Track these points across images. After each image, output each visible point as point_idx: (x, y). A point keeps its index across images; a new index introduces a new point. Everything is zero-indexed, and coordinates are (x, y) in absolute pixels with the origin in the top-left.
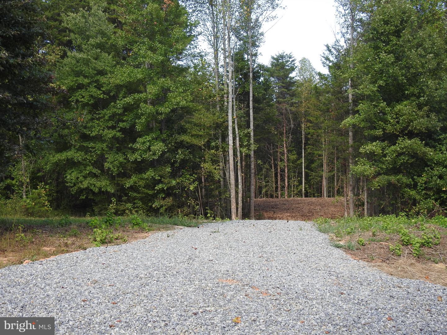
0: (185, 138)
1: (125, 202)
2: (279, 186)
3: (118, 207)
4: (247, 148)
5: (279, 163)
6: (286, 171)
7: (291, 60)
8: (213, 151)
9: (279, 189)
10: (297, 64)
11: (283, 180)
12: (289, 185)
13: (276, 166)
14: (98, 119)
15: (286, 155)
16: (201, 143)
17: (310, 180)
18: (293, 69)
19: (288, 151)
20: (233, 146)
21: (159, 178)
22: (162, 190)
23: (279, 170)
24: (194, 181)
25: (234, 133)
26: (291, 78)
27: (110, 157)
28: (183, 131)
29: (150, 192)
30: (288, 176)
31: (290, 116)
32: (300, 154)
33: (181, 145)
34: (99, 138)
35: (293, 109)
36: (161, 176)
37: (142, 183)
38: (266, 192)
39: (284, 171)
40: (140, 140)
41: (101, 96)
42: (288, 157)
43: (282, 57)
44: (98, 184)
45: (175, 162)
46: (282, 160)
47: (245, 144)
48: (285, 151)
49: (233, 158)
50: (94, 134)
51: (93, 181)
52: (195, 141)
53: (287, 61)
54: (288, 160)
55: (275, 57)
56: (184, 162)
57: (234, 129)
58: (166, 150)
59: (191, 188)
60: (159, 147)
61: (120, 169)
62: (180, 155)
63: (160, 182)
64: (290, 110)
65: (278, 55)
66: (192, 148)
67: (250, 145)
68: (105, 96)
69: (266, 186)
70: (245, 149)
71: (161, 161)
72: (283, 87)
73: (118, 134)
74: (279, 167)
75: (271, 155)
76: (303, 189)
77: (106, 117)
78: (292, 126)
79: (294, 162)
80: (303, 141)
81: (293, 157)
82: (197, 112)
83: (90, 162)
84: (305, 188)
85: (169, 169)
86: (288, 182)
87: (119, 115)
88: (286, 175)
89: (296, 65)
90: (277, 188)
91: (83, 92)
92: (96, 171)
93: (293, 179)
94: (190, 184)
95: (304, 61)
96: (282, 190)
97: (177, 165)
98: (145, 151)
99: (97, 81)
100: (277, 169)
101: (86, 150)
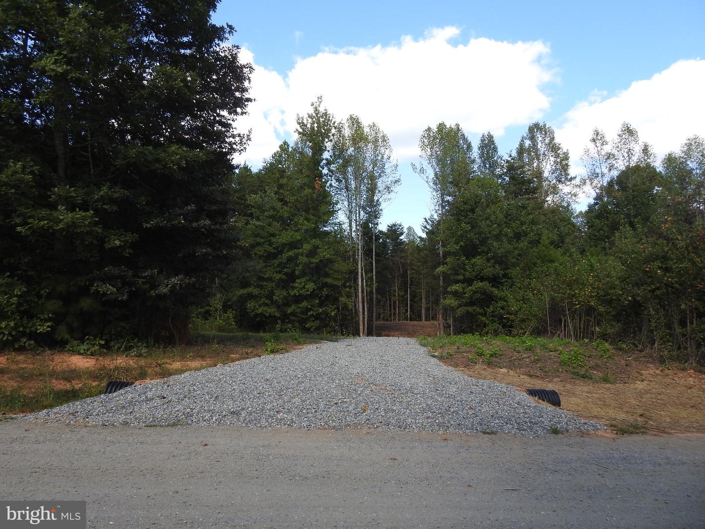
0: (329, 280)
1: (287, 323)
3: (282, 327)
5: (392, 297)
6: (397, 303)
7: (401, 227)
8: (348, 289)
10: (405, 230)
11: (395, 309)
12: (399, 312)
13: (390, 299)
14: (270, 266)
16: (339, 283)
17: (414, 309)
18: (402, 234)
19: (399, 289)
20: (362, 286)
22: (312, 316)
24: (334, 309)
25: (362, 276)
26: (401, 240)
27: (277, 292)
28: (327, 275)
29: (304, 317)
30: (399, 307)
31: (400, 265)
32: (406, 291)
33: (326, 285)
34: (270, 279)
35: (402, 260)
36: (312, 306)
37: (299, 310)
38: (383, 317)
40: (298, 281)
41: (272, 251)
42: (398, 293)
43: (394, 225)
44: (269, 311)
45: (322, 296)
46: (394, 295)
48: (397, 289)
49: (361, 294)
50: (266, 276)
51: (265, 308)
52: (336, 283)
53: (399, 228)
54: (399, 295)
55: (390, 226)
56: (328, 296)
57: (362, 274)
58: (316, 288)
59: (333, 314)
60: (311, 286)
61: (284, 301)
62: (325, 292)
63: (311, 310)
64: (400, 261)
65: (392, 224)
66: (333, 287)
67: (372, 285)
68: (275, 251)
69: (383, 313)
70: (369, 288)
71: (313, 295)
72: (395, 245)
73: (283, 277)
74: (392, 300)
75: (387, 292)
76: (409, 316)
77: (275, 265)
78: (401, 272)
79: (402, 297)
80: (409, 283)
81: (402, 293)
82: (337, 262)
83: (264, 295)
85: (317, 301)
86: (398, 310)
87: (284, 263)
88: (397, 306)
90: (391, 314)
91: (260, 248)
92: (267, 301)
93: (402, 308)
94: (332, 311)
95: (410, 229)
96: (394, 316)
97: (323, 298)
98: (302, 289)
99: (269, 241)
100: (391, 301)
101: (261, 287)
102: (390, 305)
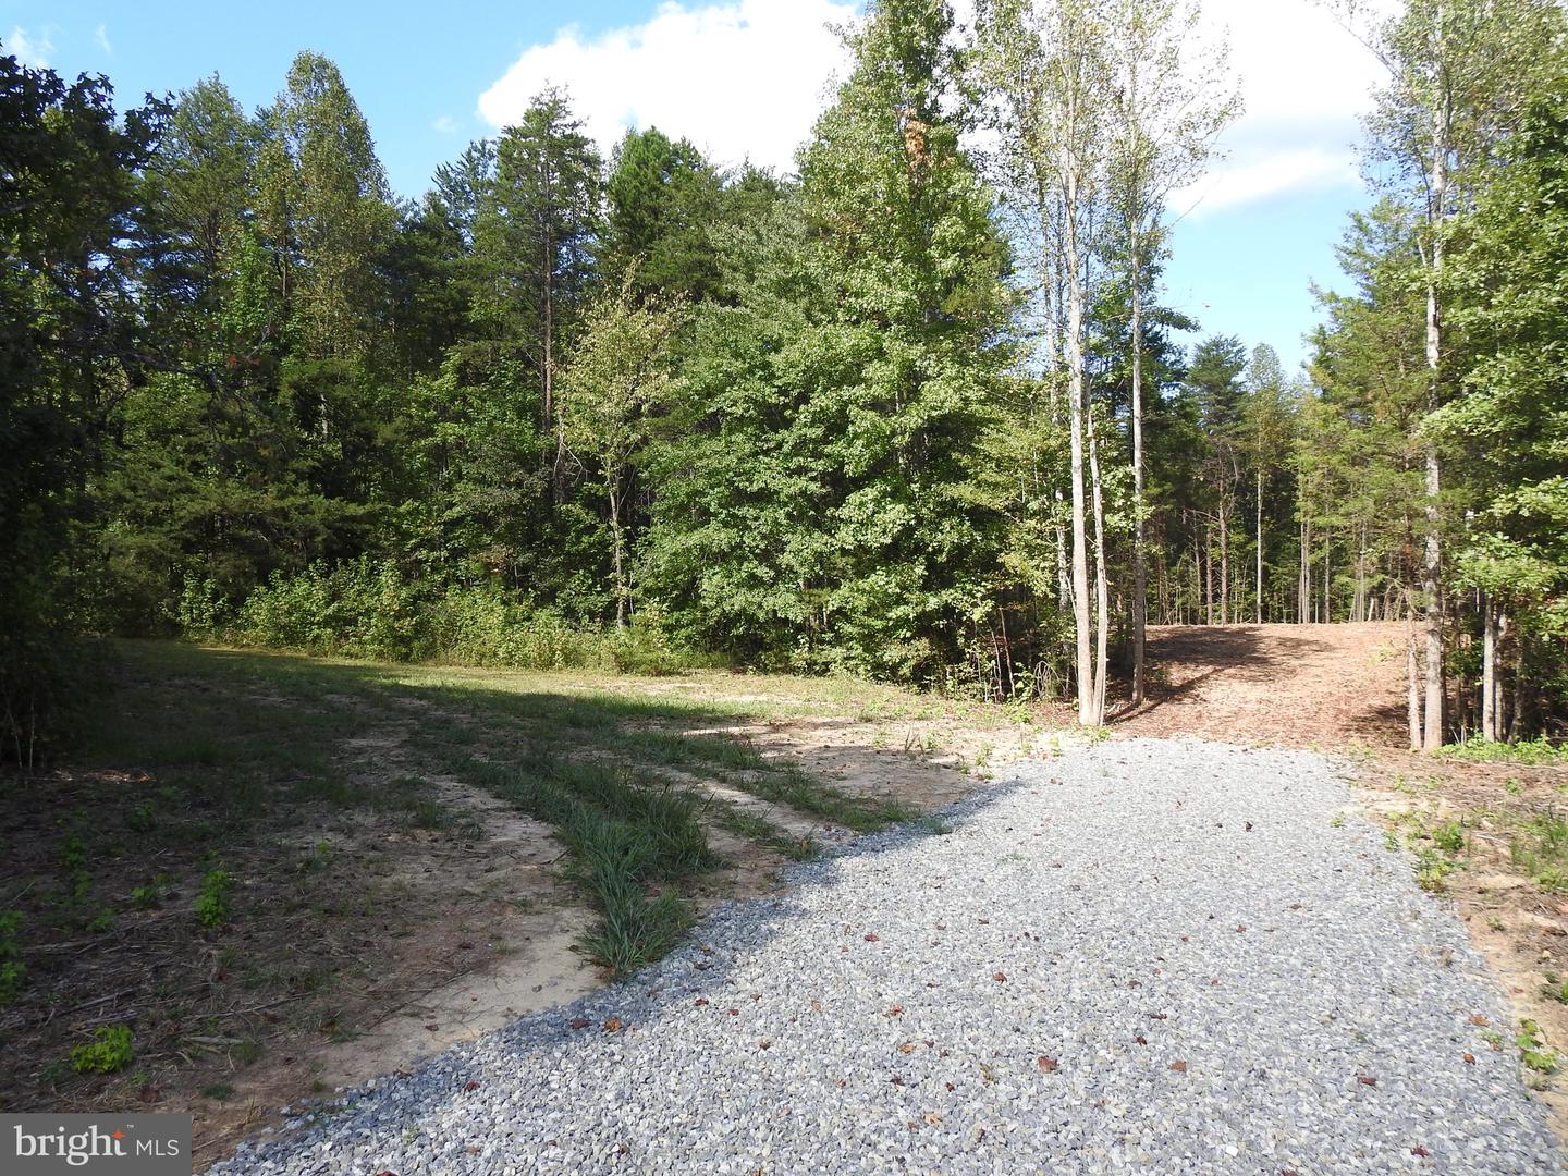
0: (964, 492)
1: (829, 643)
2: (1210, 593)
3: (815, 657)
4: (1122, 513)
5: (1209, 549)
6: (1224, 566)
7: (1235, 349)
8: (1033, 522)
9: (1209, 599)
10: (1249, 356)
11: (1217, 583)
12: (1229, 592)
13: (1203, 555)
14: (766, 453)
15: (1223, 535)
16: (998, 503)
17: (1273, 582)
18: (1239, 368)
19: (1229, 526)
20: (1085, 509)
21: (898, 591)
22: (902, 622)
23: (1209, 563)
24: (983, 598)
25: (1086, 476)
26: (1236, 386)
27: (794, 541)
28: (960, 475)
29: (878, 624)
30: (1228, 575)
31: (1234, 459)
32: (1252, 533)
33: (950, 508)
34: (764, 497)
35: (1239, 444)
36: (904, 587)
37: (861, 603)
38: (1183, 604)
39: (1219, 565)
40: (854, 498)
41: (773, 400)
42: (1227, 538)
43: (1217, 344)
44: (769, 602)
45: (939, 551)
46: (1215, 544)
47: (1119, 503)
48: (1223, 526)
49: (1083, 539)
50: (755, 487)
51: (755, 596)
52: (984, 499)
53: (1228, 352)
54: (1228, 545)
55: (1204, 345)
56: (960, 552)
57: (1086, 465)
58: (913, 522)
59: (975, 618)
60: (896, 515)
61: (817, 569)
62: (949, 535)
63: (900, 600)
64: (1233, 447)
65: (1208, 341)
66: (981, 517)
67: (1132, 507)
68: (782, 398)
69: (1183, 593)
70: (1116, 518)
71: (894, 554)
72: (1219, 402)
73: (814, 487)
74: (1209, 559)
75: (1193, 535)
76: (1259, 601)
77: (786, 448)
78: (1237, 477)
79: (1240, 547)
80: (1260, 507)
81: (1238, 538)
82: (992, 426)
83: (751, 552)
84: (1263, 599)
85: (920, 570)
86: (1228, 585)
87: (815, 441)
88: (1224, 573)
89: (1245, 358)
90: (1204, 597)
91: (734, 393)
92: (763, 572)
93: (1238, 581)
94: (975, 605)
95: (1261, 351)
96: (1215, 601)
97: (942, 558)
98: (864, 524)
99: (766, 366)
100: (1205, 562)
101: (741, 524)
102: (1204, 575)
